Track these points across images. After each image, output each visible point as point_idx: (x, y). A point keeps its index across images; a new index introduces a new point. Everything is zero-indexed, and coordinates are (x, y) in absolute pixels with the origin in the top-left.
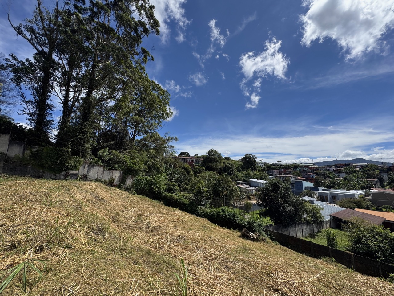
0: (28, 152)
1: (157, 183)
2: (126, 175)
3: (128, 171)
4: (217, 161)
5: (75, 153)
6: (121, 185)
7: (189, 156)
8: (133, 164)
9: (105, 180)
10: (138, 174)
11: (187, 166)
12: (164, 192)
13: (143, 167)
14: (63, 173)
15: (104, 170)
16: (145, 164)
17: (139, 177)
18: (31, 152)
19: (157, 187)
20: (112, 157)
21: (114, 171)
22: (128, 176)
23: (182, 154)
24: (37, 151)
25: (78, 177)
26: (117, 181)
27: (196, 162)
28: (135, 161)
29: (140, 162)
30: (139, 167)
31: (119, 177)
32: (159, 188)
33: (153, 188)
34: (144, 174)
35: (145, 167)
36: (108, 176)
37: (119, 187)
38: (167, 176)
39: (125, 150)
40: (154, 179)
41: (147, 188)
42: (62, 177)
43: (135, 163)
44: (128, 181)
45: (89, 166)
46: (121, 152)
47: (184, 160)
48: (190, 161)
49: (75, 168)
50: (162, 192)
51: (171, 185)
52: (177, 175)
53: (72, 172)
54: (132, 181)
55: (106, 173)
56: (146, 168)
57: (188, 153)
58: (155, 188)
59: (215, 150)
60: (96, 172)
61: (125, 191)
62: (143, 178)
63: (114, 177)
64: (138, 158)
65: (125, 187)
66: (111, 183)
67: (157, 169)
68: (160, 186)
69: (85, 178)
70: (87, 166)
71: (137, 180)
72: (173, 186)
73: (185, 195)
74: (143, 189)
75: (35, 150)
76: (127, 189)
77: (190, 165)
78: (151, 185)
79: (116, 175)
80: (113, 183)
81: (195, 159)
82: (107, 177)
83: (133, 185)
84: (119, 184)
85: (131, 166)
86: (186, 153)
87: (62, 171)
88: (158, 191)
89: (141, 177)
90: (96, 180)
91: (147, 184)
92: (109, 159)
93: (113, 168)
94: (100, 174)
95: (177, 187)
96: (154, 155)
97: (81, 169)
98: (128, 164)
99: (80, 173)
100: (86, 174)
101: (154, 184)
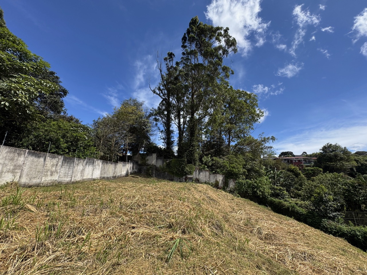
0: (165, 163)
1: (260, 187)
2: (228, 178)
3: (230, 175)
4: (342, 159)
5: (189, 162)
6: (225, 187)
7: (294, 156)
8: (232, 168)
9: (212, 183)
10: (239, 178)
11: (294, 167)
12: (269, 196)
13: (242, 170)
14: (184, 177)
15: (210, 174)
16: (244, 168)
17: (240, 180)
18: (166, 163)
19: (260, 191)
20: (214, 162)
21: (218, 175)
22: (230, 179)
23: (283, 154)
24: (169, 162)
25: (193, 180)
26: (221, 184)
27: (306, 162)
28: (234, 165)
29: (239, 166)
30: (238, 171)
31: (222, 180)
32: (262, 192)
33: (256, 192)
34: (244, 177)
35: (244, 170)
36: (213, 179)
37: (224, 189)
38: (269, 179)
39: (223, 155)
40: (256, 182)
41: (250, 191)
42: (184, 180)
43: (234, 167)
44: (231, 184)
45: (199, 171)
46: (220, 158)
47: (288, 161)
48: (297, 161)
49: (191, 173)
50: (268, 197)
51: (277, 189)
52: (282, 178)
53: (189, 176)
54: (234, 184)
55: (212, 176)
56: (245, 172)
57: (292, 153)
58: (258, 192)
59: (333, 144)
60: (204, 176)
61: (229, 193)
62: (244, 182)
63: (218, 180)
64: (236, 162)
65: (228, 189)
66: (216, 186)
67: (257, 172)
68: (264, 190)
69: (198, 181)
70: (198, 171)
71: (239, 183)
72: (279, 190)
73: (299, 203)
74: (246, 192)
75: (168, 162)
76: (231, 192)
77: (297, 166)
78: (253, 188)
79: (220, 178)
80: (218, 185)
81: (303, 158)
82: (213, 181)
83: (236, 188)
84: (223, 186)
85: (231, 170)
86: (288, 152)
87: (183, 175)
88: (262, 195)
89: (242, 180)
90: (205, 183)
91: (249, 187)
92: (212, 165)
93: (216, 173)
94: (207, 177)
95: (285, 192)
96: (251, 158)
97: (194, 173)
98: (228, 168)
99: (194, 177)
100: (198, 177)
101: (256, 187)
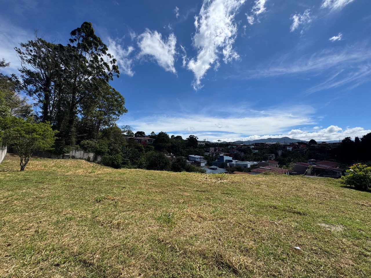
1: (117, 159)
3: (98, 153)
5: (68, 144)
6: (95, 160)
8: (101, 148)
9: (85, 159)
10: (104, 154)
11: (141, 145)
12: (121, 164)
13: (107, 150)
14: (62, 155)
15: (84, 153)
16: (108, 148)
21: (90, 153)
22: (98, 156)
25: (70, 157)
26: (92, 159)
27: (149, 142)
28: (103, 147)
29: (106, 147)
30: (105, 150)
31: (93, 157)
32: (117, 162)
33: (114, 162)
34: (108, 154)
38: (123, 154)
39: (94, 139)
40: (115, 157)
41: (110, 162)
42: (61, 157)
44: (99, 158)
45: (75, 151)
46: (91, 140)
47: (139, 140)
49: (68, 152)
52: (131, 153)
53: (66, 154)
54: (101, 159)
56: (109, 151)
60: (78, 154)
63: (90, 156)
64: (104, 145)
65: (96, 162)
66: (88, 160)
67: (116, 150)
69: (73, 157)
71: (104, 158)
72: (126, 161)
74: (108, 162)
76: (98, 163)
77: (143, 145)
79: (92, 155)
80: (90, 160)
81: (148, 139)
82: (86, 156)
83: (102, 161)
85: (100, 150)
88: (117, 164)
89: (106, 156)
90: (80, 158)
91: (110, 160)
94: (82, 155)
96: (114, 142)
97: (71, 152)
99: (71, 155)
100: (74, 155)
101: (114, 160)
